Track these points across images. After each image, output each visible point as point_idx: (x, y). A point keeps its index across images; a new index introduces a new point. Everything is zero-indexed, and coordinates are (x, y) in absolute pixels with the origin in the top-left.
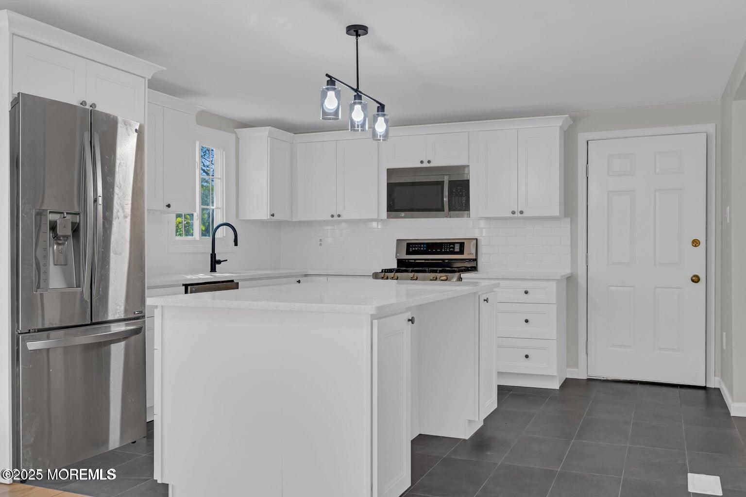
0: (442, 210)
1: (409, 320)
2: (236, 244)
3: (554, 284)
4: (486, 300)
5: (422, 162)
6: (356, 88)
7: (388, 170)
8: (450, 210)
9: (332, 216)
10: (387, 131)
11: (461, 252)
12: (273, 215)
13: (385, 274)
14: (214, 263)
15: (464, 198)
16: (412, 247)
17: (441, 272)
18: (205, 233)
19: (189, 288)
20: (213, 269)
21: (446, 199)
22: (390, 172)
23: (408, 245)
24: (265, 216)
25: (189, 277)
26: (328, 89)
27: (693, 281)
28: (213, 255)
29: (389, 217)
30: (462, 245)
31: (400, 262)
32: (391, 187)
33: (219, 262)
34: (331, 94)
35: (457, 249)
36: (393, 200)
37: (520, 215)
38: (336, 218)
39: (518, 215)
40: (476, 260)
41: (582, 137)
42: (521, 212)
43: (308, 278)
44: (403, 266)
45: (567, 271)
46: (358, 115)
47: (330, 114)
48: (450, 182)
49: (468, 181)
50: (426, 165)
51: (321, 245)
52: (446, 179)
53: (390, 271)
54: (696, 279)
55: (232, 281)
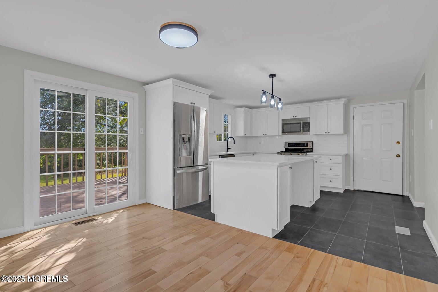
0: (300, 132)
1: (290, 168)
2: (234, 143)
3: (341, 157)
4: (317, 162)
5: (293, 117)
6: (272, 94)
7: (282, 120)
8: (303, 132)
9: (264, 134)
10: (282, 107)
11: (307, 146)
12: (245, 134)
13: (281, 153)
14: (228, 149)
15: (308, 128)
16: (290, 144)
17: (300, 152)
18: (225, 140)
19: (221, 156)
20: (227, 151)
21: (302, 128)
22: (283, 120)
23: (289, 143)
24: (243, 135)
25: (220, 153)
26: (263, 95)
27: (397, 156)
28: (227, 147)
29: (282, 134)
30: (307, 144)
31: (286, 149)
32: (283, 125)
33: (229, 149)
34: (264, 97)
35: (305, 145)
36: (284, 129)
37: (328, 133)
38: (265, 135)
39: (327, 134)
40: (312, 148)
41: (352, 107)
42: (329, 133)
43: (256, 154)
44: (287, 150)
45: (346, 152)
46: (272, 102)
47: (264, 103)
48: (303, 123)
49: (309, 122)
50: (295, 118)
51: (260, 143)
52: (302, 122)
53: (283, 152)
54: (398, 156)
55: (233, 154)
